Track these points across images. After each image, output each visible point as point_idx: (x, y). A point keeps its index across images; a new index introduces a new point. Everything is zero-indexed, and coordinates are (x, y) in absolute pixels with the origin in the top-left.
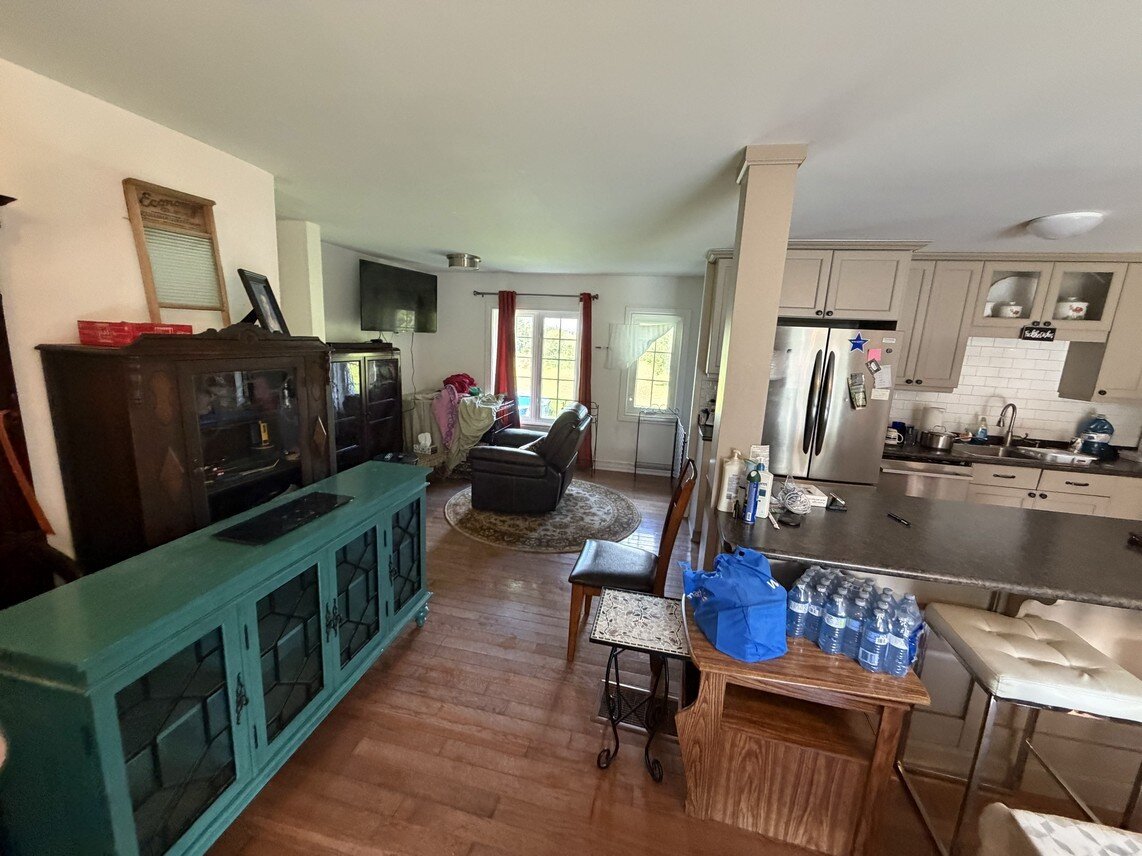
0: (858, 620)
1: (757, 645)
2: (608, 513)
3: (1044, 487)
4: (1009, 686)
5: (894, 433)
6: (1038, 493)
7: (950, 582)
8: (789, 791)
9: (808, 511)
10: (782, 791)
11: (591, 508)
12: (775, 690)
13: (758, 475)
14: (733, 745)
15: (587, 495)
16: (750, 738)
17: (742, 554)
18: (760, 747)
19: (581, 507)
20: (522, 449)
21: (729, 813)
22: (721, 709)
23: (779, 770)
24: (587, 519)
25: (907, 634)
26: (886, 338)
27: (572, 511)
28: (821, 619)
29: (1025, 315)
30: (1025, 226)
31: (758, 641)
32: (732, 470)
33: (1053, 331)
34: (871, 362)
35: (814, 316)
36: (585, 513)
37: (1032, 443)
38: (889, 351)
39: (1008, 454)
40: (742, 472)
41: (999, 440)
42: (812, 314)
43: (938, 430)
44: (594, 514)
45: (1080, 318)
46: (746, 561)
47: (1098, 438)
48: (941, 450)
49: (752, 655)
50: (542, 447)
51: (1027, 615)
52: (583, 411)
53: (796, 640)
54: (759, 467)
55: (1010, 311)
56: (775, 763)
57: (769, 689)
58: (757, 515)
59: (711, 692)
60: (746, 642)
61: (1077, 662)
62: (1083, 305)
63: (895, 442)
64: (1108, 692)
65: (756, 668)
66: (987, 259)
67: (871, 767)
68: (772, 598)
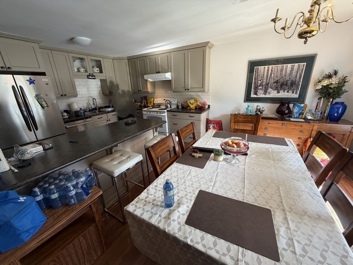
3: (109, 118)
30: (72, 40)
33: (94, 76)
37: (102, 108)
38: (47, 84)
39: (99, 112)
45: (99, 73)
49: (27, 237)
51: (115, 151)
55: (82, 70)
56: (64, 258)
60: (19, 235)
61: (126, 157)
62: (98, 69)
63: (67, 117)
64: (133, 160)
65: (32, 239)
66: (68, 52)
67: (96, 224)
68: (24, 205)
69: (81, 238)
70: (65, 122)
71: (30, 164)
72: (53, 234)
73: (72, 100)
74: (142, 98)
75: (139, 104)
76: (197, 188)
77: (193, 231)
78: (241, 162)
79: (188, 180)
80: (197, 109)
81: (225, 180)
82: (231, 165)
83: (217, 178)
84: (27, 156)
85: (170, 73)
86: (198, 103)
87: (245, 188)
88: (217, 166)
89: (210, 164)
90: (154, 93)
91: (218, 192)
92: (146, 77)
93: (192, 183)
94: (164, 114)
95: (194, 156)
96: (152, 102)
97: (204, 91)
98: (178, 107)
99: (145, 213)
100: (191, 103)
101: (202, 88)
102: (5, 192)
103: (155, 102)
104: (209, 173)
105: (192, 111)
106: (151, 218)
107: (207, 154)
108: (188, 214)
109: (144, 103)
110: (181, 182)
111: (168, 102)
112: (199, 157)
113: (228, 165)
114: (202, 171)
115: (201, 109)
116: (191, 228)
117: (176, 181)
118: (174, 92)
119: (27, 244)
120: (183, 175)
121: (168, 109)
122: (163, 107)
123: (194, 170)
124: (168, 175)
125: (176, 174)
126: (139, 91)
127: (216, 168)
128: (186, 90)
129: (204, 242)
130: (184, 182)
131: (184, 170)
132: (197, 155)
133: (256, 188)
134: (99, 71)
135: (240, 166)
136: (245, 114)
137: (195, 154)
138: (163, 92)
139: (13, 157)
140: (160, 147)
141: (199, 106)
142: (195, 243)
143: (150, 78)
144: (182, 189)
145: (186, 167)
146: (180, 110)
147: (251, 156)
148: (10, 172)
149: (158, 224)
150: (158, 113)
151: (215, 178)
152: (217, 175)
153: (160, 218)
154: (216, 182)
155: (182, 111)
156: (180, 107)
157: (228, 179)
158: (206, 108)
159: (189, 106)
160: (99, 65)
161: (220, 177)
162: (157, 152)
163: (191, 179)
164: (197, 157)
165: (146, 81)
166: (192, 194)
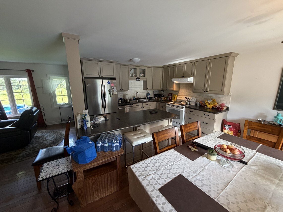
0: (110, 143)
1: (89, 158)
2: (53, 138)
3: (143, 106)
4: (135, 144)
5: (120, 101)
6: (143, 107)
7: (125, 129)
8: (104, 185)
9: (100, 122)
10: (102, 186)
11: (46, 138)
12: (95, 166)
13: (85, 118)
14: (89, 184)
15: (44, 134)
16: (92, 180)
17: (82, 138)
18: (95, 181)
19: (42, 139)
20: (7, 127)
21: (92, 199)
22: (83, 177)
23: (100, 183)
24: (44, 142)
25: (118, 142)
26: (114, 81)
27: (38, 142)
28: (103, 146)
29: (136, 76)
30: (131, 60)
31: (89, 157)
32: (79, 118)
33: (140, 79)
34: (112, 87)
35: (99, 77)
36: (43, 141)
37: (141, 99)
38: (115, 84)
39: (139, 101)
40: (81, 118)
41: (137, 99)
42: (98, 76)
43: (128, 99)
44: (47, 140)
45: (143, 77)
46: (83, 140)
47: (149, 96)
48: (128, 102)
49: (88, 161)
50: (17, 124)
51: (138, 130)
52: (35, 109)
53: (100, 152)
54: (86, 115)
55: (134, 75)
56: (99, 182)
57: (94, 166)
58: (87, 127)
59: (80, 175)
60: (86, 159)
61: (143, 135)
62: (143, 74)
63: (121, 102)
64: (146, 138)
65: (90, 163)
66: (128, 66)
67: (117, 170)
68: (91, 146)
69: (109, 175)
70: (119, 106)
71: (97, 126)
72: (97, 165)
73: (126, 93)
74: (169, 94)
75: (166, 98)
76: (179, 173)
77: (160, 196)
78: (235, 168)
79: (176, 165)
80: (214, 109)
81: (208, 177)
82: (222, 167)
83: (201, 172)
84: (98, 122)
85: (192, 78)
86: (216, 104)
87: (224, 191)
88: (207, 163)
89: (201, 160)
90: (179, 92)
91: (195, 182)
92: (173, 80)
93: (178, 167)
94: (182, 109)
95: (190, 149)
96: (176, 98)
97: (223, 94)
98: (196, 104)
99: (138, 172)
100: (208, 103)
101: (221, 91)
102: (86, 137)
103: (177, 99)
104: (197, 166)
105: (208, 110)
106: (140, 176)
107: (203, 150)
108: (163, 185)
109: (170, 98)
110: (170, 164)
111: (188, 100)
112: (194, 150)
113: (219, 166)
114: (191, 162)
115: (217, 109)
116: (160, 194)
117: (166, 162)
118: (194, 92)
119: (87, 164)
120: (174, 160)
121: (186, 105)
122: (183, 103)
123: (185, 159)
124: (163, 156)
125: (169, 157)
126: (167, 89)
127: (205, 165)
128: (204, 91)
129: (163, 206)
130: (172, 165)
131: (177, 156)
132: (193, 149)
133: (236, 196)
134: (143, 76)
135: (231, 172)
136: (272, 123)
137: (192, 148)
138: (186, 91)
139: (93, 121)
140: (164, 134)
141: (217, 106)
142: (158, 203)
143: (176, 81)
144: (168, 168)
145: (180, 155)
146: (198, 108)
147: (251, 167)
148: (90, 128)
149: (142, 181)
150: (177, 108)
151: (199, 172)
152: (202, 170)
153: (144, 179)
154: (199, 175)
155: (199, 108)
156: (198, 105)
157: (212, 177)
158: (223, 110)
159: (206, 106)
160: (144, 72)
161: (205, 173)
162: (160, 137)
163: (179, 164)
164: (193, 150)
165: (173, 82)
166: (173, 174)
